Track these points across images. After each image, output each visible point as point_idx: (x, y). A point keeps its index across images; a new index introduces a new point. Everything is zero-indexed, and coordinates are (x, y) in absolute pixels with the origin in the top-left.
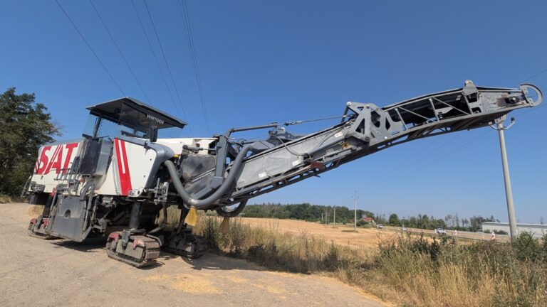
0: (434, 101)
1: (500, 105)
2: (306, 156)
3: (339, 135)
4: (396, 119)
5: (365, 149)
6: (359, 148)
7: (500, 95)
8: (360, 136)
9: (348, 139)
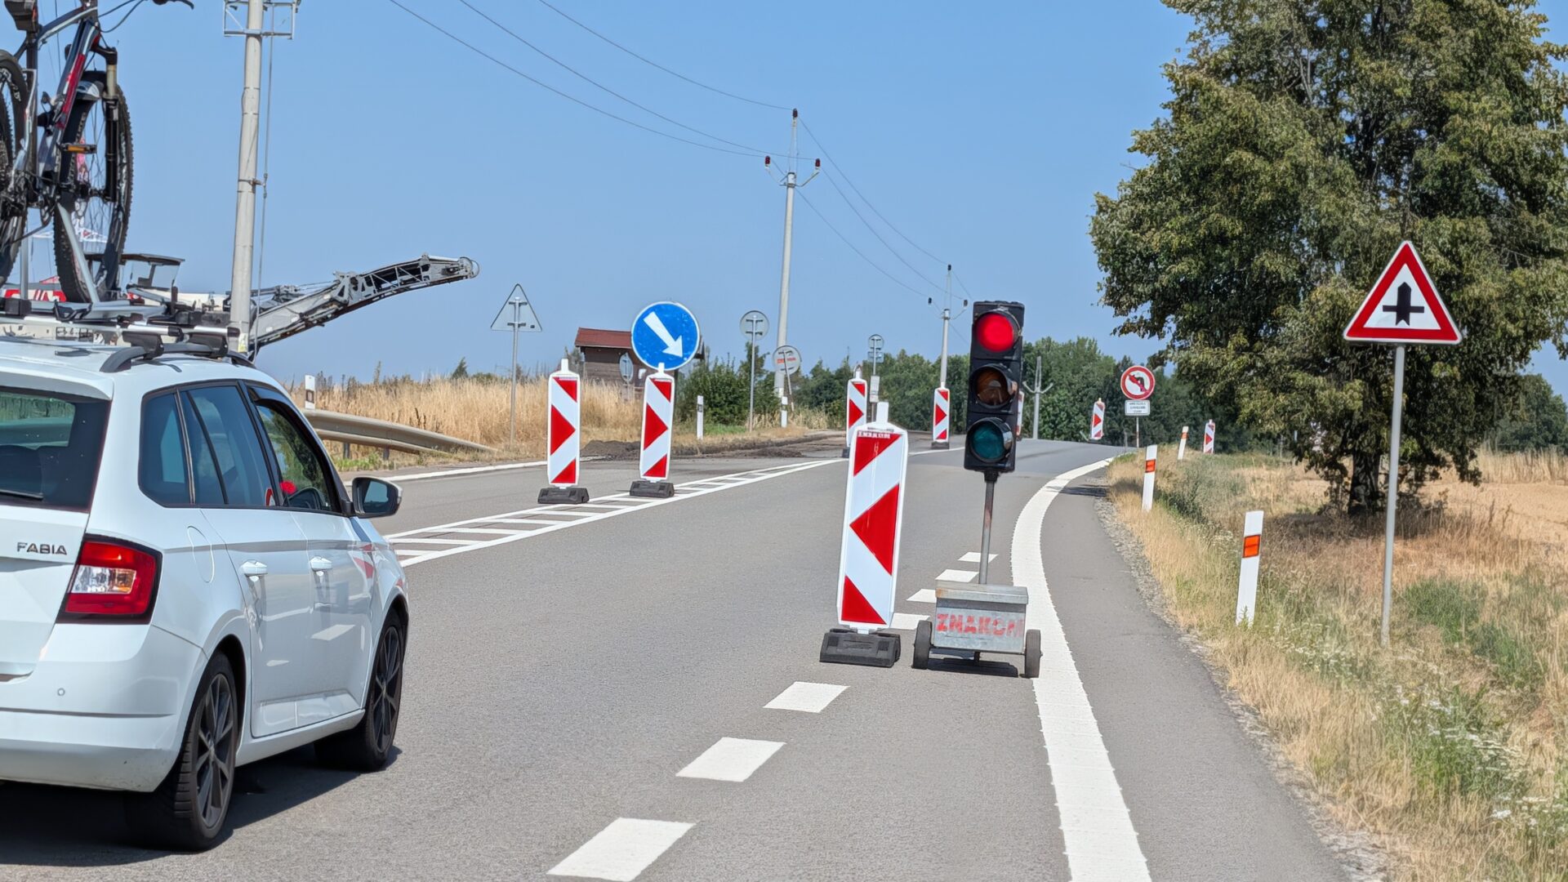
0: (398, 270)
1: (443, 274)
2: (301, 315)
3: (327, 297)
4: (369, 284)
5: (345, 308)
6: (341, 308)
7: (444, 266)
8: (341, 299)
9: (332, 301)
